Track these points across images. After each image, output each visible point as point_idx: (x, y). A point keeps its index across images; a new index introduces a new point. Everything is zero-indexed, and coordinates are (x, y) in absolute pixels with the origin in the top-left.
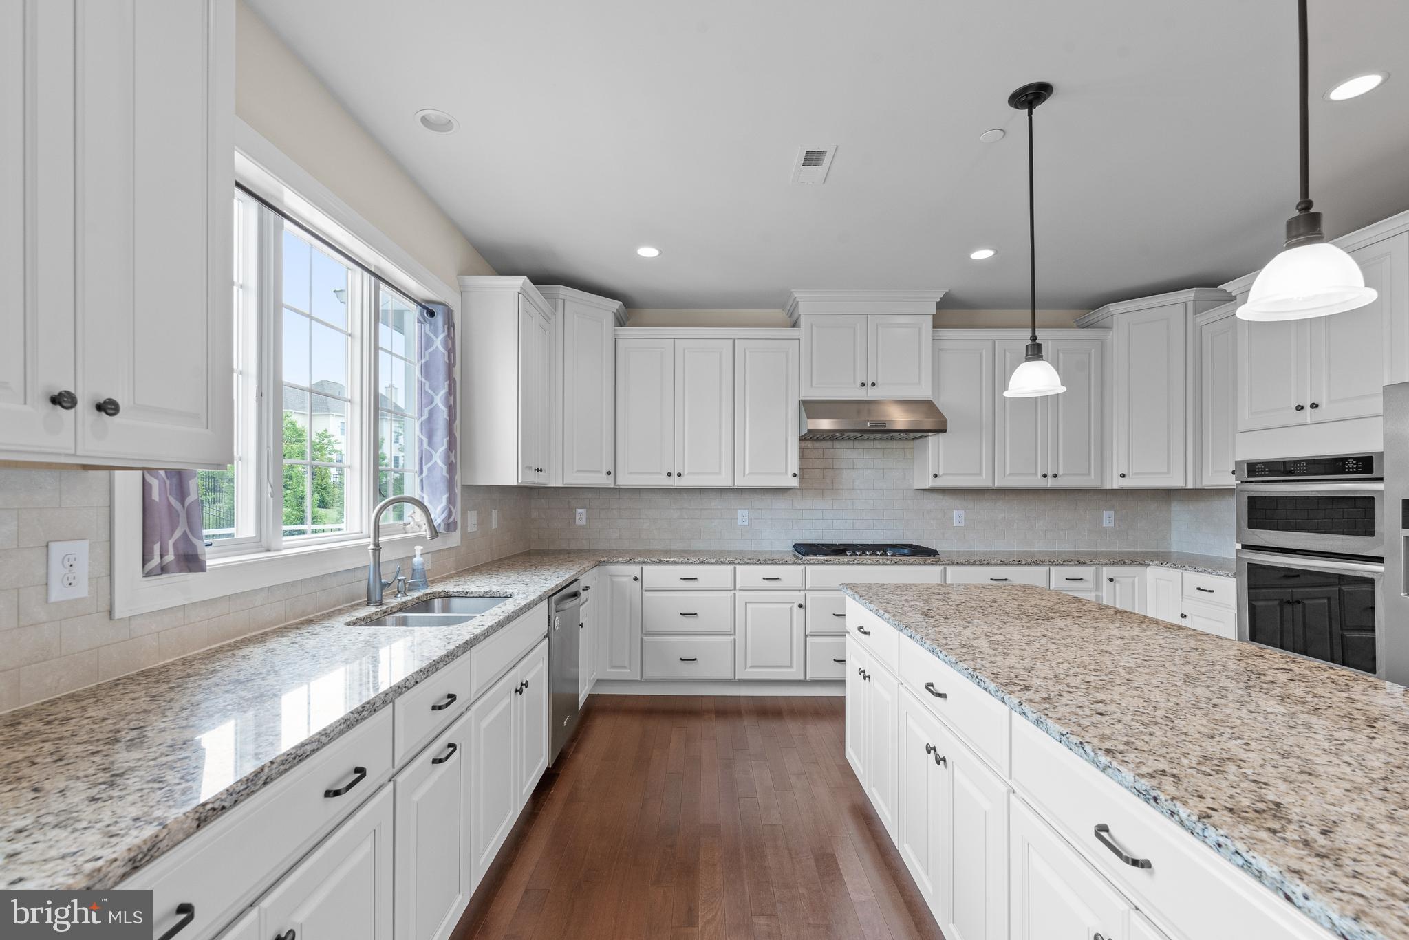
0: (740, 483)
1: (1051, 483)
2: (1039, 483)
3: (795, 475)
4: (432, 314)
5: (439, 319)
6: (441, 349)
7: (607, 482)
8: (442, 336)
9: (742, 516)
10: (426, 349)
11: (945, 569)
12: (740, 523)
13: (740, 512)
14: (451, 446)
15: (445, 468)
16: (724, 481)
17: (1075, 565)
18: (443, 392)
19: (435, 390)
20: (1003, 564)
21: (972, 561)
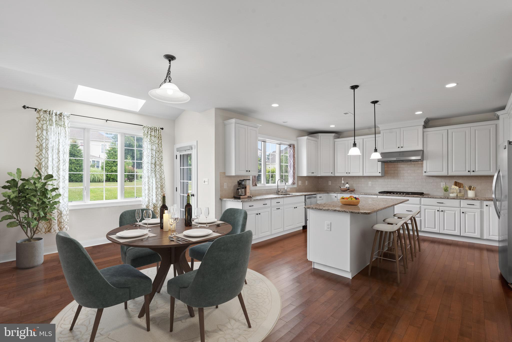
0: (365, 175)
1: (472, 174)
2: (469, 174)
3: (380, 173)
4: (291, 146)
5: (292, 147)
6: (292, 152)
7: (332, 175)
8: (292, 150)
9: (370, 183)
10: (290, 152)
11: (421, 199)
12: (369, 185)
13: (369, 182)
14: (294, 169)
15: (292, 173)
16: (360, 174)
17: (471, 200)
18: (292, 160)
19: (291, 160)
20: (441, 198)
21: (430, 197)
